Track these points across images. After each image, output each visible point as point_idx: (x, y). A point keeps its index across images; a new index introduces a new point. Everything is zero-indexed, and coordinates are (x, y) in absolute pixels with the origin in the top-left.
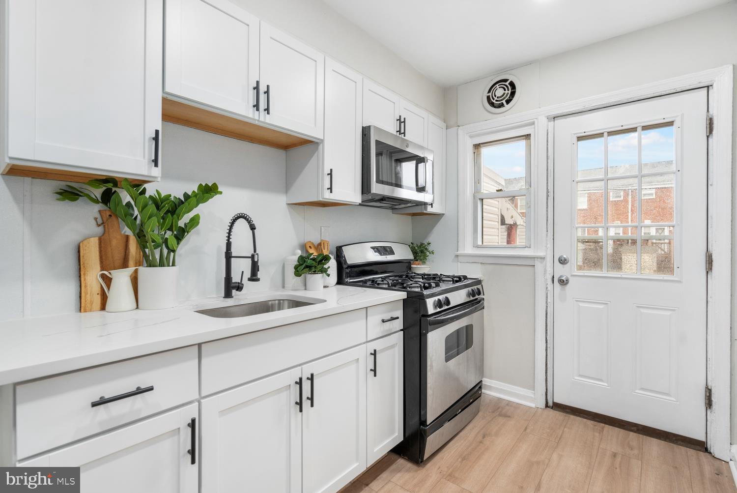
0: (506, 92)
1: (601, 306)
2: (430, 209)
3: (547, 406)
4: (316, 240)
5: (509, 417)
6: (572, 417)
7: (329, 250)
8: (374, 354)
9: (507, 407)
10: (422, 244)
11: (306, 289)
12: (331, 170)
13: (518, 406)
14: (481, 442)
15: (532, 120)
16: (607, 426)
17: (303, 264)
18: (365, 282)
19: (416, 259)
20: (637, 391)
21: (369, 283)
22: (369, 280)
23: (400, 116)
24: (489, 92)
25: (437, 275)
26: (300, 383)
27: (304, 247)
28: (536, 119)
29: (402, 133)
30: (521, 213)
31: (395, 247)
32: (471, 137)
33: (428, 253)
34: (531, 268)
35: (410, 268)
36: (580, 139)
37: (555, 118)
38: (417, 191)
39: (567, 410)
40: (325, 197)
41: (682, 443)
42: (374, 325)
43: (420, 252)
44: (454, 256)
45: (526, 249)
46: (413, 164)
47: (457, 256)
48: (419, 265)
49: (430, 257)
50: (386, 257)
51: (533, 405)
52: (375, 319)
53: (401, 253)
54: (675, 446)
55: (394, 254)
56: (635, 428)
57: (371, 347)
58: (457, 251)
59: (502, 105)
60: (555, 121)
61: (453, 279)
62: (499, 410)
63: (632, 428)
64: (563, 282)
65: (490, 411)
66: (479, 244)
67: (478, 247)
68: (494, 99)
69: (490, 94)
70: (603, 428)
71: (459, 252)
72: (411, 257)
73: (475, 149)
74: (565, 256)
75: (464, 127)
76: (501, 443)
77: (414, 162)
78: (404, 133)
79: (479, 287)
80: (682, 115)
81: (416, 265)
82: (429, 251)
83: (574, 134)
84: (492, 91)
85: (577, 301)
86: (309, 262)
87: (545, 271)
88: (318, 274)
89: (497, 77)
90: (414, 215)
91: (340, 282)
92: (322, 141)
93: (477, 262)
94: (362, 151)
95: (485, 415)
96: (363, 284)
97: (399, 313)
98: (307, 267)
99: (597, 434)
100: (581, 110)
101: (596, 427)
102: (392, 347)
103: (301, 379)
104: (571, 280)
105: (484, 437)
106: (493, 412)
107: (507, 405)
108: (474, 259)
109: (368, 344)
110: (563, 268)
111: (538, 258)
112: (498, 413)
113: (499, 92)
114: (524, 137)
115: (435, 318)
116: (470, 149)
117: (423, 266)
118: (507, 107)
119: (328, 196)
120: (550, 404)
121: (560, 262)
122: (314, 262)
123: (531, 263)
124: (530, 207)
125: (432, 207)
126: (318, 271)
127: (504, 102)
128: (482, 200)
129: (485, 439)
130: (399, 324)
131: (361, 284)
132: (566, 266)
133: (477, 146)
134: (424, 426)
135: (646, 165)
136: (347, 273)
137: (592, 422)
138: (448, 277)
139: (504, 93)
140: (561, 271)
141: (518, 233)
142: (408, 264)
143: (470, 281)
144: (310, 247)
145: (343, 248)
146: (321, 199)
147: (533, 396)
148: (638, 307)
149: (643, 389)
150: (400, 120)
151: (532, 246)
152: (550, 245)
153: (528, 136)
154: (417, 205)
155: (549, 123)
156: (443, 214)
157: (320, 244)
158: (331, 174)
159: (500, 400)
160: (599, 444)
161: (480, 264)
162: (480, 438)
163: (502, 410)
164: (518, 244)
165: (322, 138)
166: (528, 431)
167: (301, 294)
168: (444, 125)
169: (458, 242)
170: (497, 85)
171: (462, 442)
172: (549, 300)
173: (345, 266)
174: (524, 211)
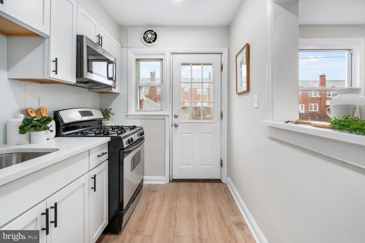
0: (153, 36)
1: (190, 135)
2: (113, 90)
3: (170, 182)
4: (35, 107)
5: (156, 191)
6: (180, 183)
7: (47, 113)
8: (94, 178)
9: (154, 187)
10: (106, 109)
11: (30, 143)
12: (56, 59)
13: (158, 185)
14: (147, 208)
15: (164, 53)
16: (192, 183)
17: (28, 125)
18: (77, 133)
19: (104, 118)
20: (202, 166)
21: (80, 134)
22: (80, 132)
23: (99, 34)
24: (145, 34)
25: (119, 126)
26: (47, 213)
27: (26, 112)
28: (166, 52)
29: (100, 45)
30: (145, 95)
31: (93, 111)
32: (135, 55)
33: (110, 114)
34: (164, 120)
35: (101, 123)
36: (182, 64)
37: (173, 54)
38: (108, 79)
39: (178, 181)
40: (51, 77)
41: (215, 182)
42: (94, 160)
43: (106, 114)
44: (125, 116)
45: (161, 111)
46: (105, 63)
47: (127, 116)
48: (105, 121)
49: (112, 116)
50: (89, 117)
51: (164, 183)
52: (94, 156)
53: (97, 115)
54: (213, 183)
55: (93, 115)
56: (201, 181)
57: (92, 174)
58: (127, 113)
59: (150, 42)
60: (173, 55)
61: (131, 128)
62: (151, 190)
63: (200, 181)
64: (176, 126)
65: (147, 191)
66: (138, 109)
67: (138, 111)
68: (147, 38)
69: (145, 35)
70: (191, 184)
71: (128, 114)
72: (102, 117)
73: (137, 61)
74: (176, 114)
75: (131, 49)
76: (156, 205)
77: (106, 62)
78: (101, 45)
79: (142, 131)
80: (215, 62)
81: (104, 121)
82: (111, 113)
83: (181, 62)
84: (146, 34)
85: (181, 133)
86: (34, 123)
87: (169, 121)
88: (42, 131)
89: (148, 28)
90: (101, 93)
91: (58, 135)
92: (48, 37)
93: (138, 118)
94: (77, 50)
95: (145, 194)
96: (76, 135)
97: (106, 150)
98: (32, 126)
99: (190, 187)
100: (183, 53)
101: (189, 185)
102: (103, 171)
103: (47, 210)
104: (179, 124)
105: (147, 205)
106: (148, 192)
107: (154, 186)
108: (136, 117)
109: (90, 172)
110: (176, 119)
111: (166, 115)
112: (151, 191)
113: (150, 36)
114: (160, 60)
115: (127, 149)
116: (134, 61)
117: (107, 122)
118: (153, 44)
119: (53, 76)
120: (171, 180)
121: (175, 117)
122: (39, 123)
123: (163, 118)
124: (162, 92)
125: (115, 89)
126: (42, 129)
127: (152, 41)
128: (140, 87)
129: (148, 206)
130: (106, 157)
131: (74, 135)
132: (177, 119)
133: (137, 60)
134: (122, 211)
135: (204, 79)
136: (63, 128)
137: (187, 183)
138: (127, 127)
139: (152, 37)
140: (175, 121)
141: (144, 104)
142: (100, 121)
143: (138, 128)
144: (31, 112)
145: (60, 112)
146: (47, 78)
147: (164, 179)
148: (202, 133)
149: (203, 165)
150: (99, 36)
151: (164, 110)
152: (171, 110)
153: (162, 60)
154: (106, 87)
155: (171, 55)
156: (119, 93)
157: (39, 110)
158: (56, 61)
159: (150, 185)
160: (192, 191)
161: (139, 120)
162: (146, 206)
163: (153, 189)
164: (144, 109)
165: (49, 35)
166: (165, 195)
167: (27, 147)
168: (120, 45)
169: (128, 108)
170: (148, 32)
171: (138, 212)
172: (170, 134)
173: (62, 124)
174: (160, 94)
